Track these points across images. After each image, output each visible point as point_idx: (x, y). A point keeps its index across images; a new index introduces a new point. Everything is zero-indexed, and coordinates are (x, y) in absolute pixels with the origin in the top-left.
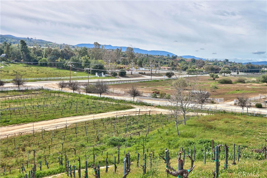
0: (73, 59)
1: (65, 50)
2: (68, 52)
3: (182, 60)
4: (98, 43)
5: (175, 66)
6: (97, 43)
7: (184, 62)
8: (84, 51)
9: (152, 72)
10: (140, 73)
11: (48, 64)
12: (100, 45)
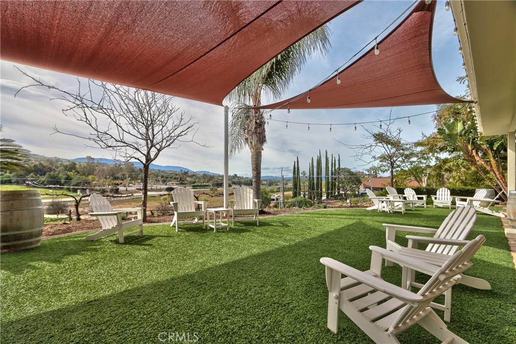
0: (50, 175)
1: (41, 164)
2: (44, 167)
3: (194, 175)
4: (92, 157)
5: (183, 181)
6: (90, 157)
7: (196, 177)
8: (72, 167)
9: (152, 188)
10: (137, 189)
11: (13, 181)
12: (94, 159)
